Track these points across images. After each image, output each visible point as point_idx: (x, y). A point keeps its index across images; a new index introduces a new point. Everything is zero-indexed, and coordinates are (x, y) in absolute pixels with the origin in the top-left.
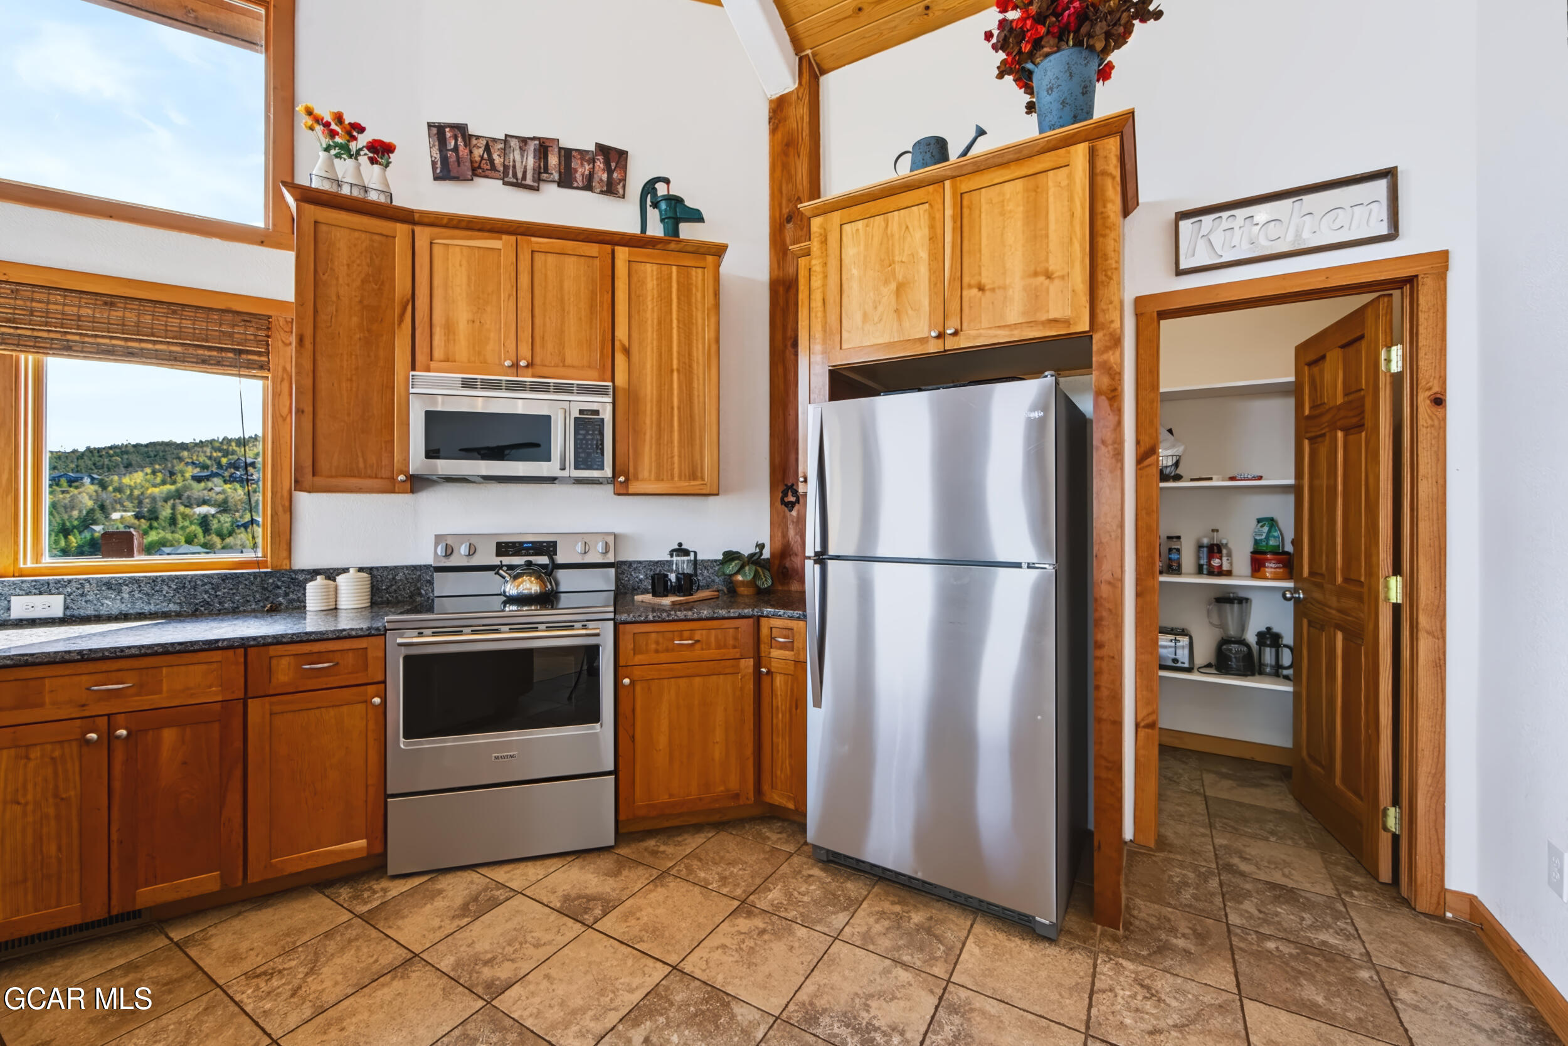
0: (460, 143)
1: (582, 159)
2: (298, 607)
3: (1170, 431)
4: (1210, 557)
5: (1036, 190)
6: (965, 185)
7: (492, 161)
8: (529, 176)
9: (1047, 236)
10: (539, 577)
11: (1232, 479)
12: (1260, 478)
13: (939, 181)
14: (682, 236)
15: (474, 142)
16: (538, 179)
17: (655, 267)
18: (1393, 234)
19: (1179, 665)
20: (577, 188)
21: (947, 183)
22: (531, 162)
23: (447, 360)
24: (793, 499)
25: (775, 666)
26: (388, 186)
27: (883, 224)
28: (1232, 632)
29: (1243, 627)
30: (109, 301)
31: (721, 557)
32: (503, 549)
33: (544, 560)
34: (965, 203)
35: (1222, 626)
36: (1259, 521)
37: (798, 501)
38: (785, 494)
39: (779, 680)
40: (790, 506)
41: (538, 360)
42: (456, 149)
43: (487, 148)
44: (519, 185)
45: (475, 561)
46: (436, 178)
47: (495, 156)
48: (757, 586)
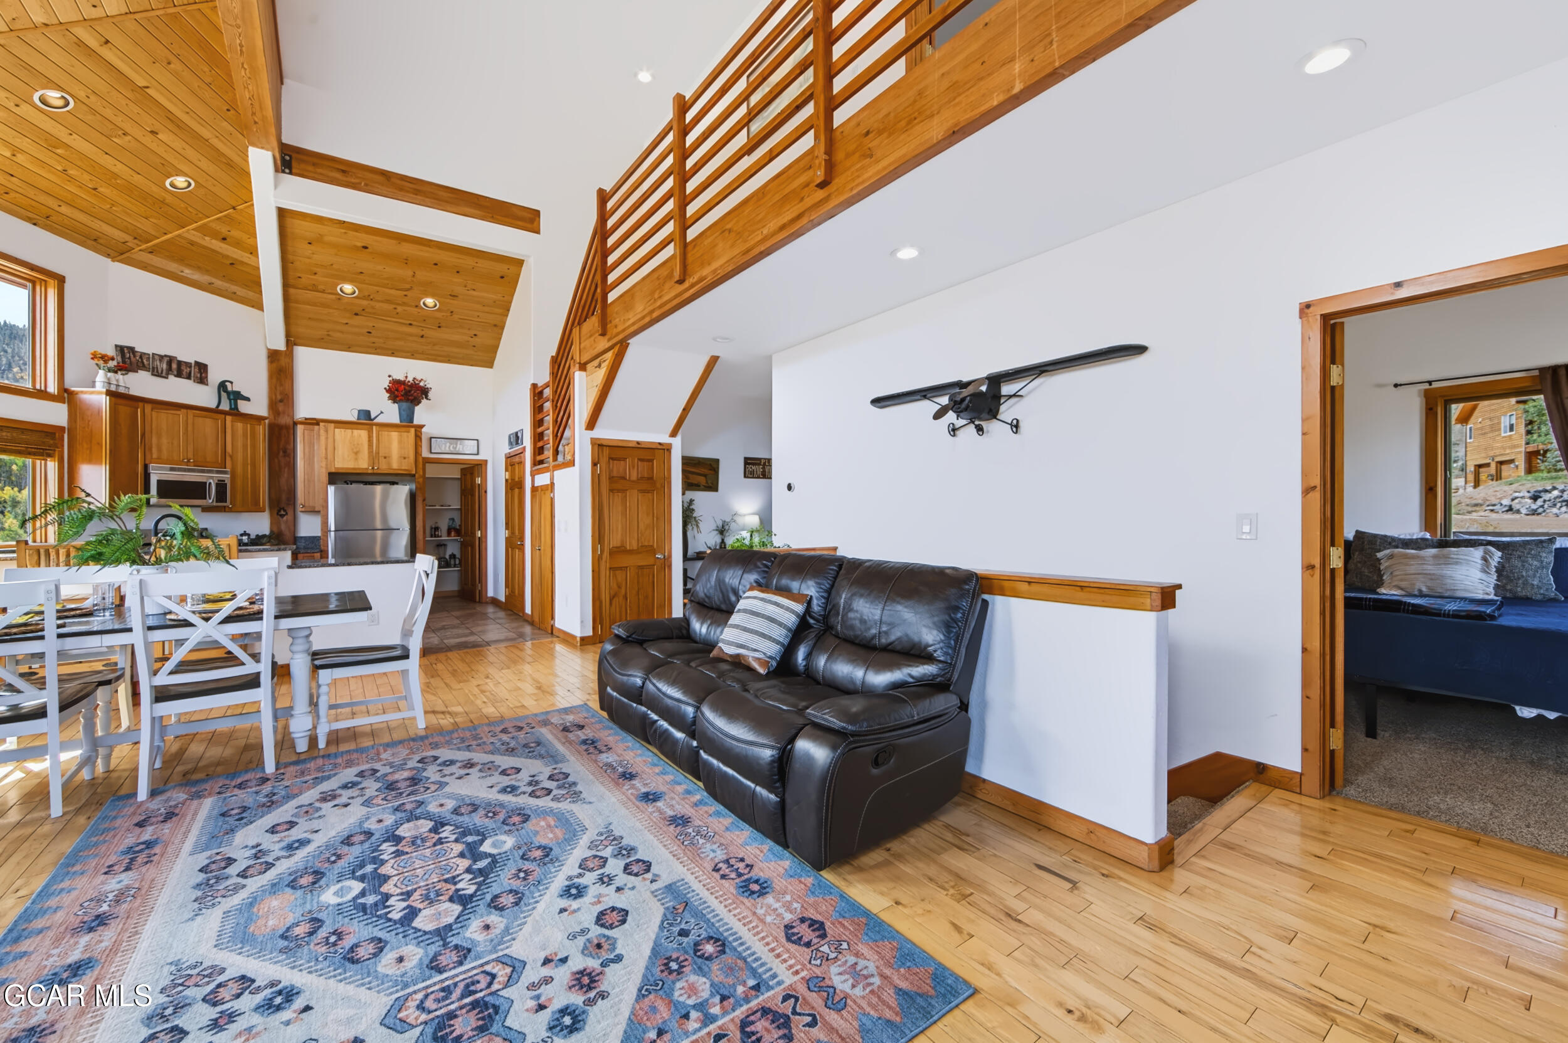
0: (130, 355)
1: (187, 366)
4: (435, 531)
5: (399, 436)
6: (377, 428)
7: (142, 362)
8: (164, 372)
11: (442, 506)
12: (451, 506)
13: (368, 425)
15: (135, 353)
16: (168, 374)
17: (241, 424)
18: (478, 454)
20: (186, 379)
21: (372, 426)
22: (165, 366)
23: (161, 459)
24: (284, 513)
27: (350, 432)
28: (442, 556)
29: (445, 554)
34: (380, 433)
36: (449, 519)
38: (279, 511)
40: (282, 516)
41: (197, 459)
42: (130, 358)
44: (159, 375)
47: (145, 361)
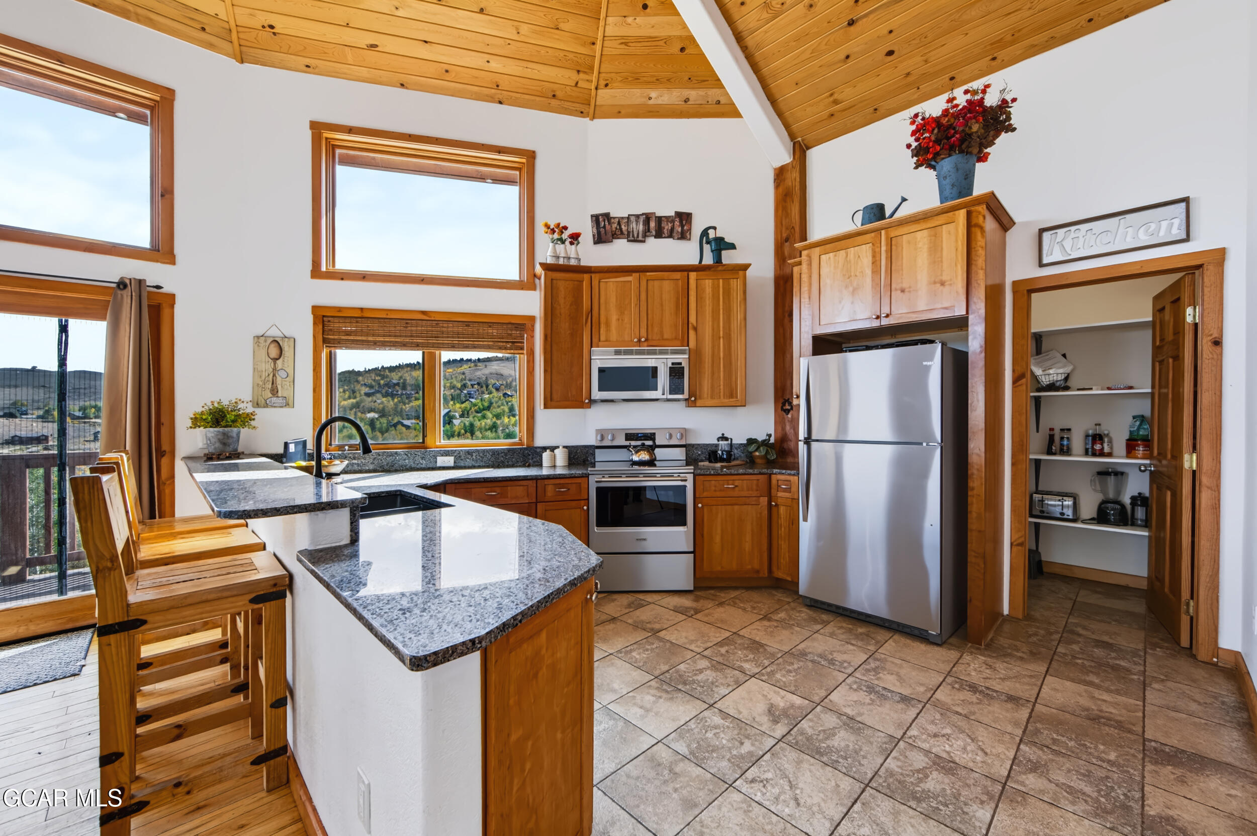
0: (607, 223)
1: (667, 221)
2: (540, 465)
3: (1064, 356)
4: (1094, 443)
5: (935, 235)
6: (894, 233)
7: (621, 229)
8: (640, 235)
9: (942, 262)
10: (648, 451)
11: (1109, 389)
12: (1131, 388)
13: (878, 230)
14: (725, 261)
15: (613, 220)
16: (645, 236)
17: (711, 281)
19: (1065, 517)
20: (665, 237)
21: (883, 232)
22: (641, 227)
23: (606, 341)
24: (788, 407)
25: (780, 501)
26: (578, 254)
27: (845, 255)
28: (1111, 495)
29: (1119, 492)
30: (467, 324)
31: (745, 442)
32: (629, 437)
33: (649, 443)
34: (893, 243)
35: (1104, 491)
36: (1134, 417)
37: (792, 409)
38: (784, 404)
39: (782, 510)
40: (788, 412)
41: (650, 337)
42: (604, 227)
43: (619, 223)
44: (635, 241)
45: (615, 443)
46: (595, 243)
47: (623, 227)
48: (768, 459)
